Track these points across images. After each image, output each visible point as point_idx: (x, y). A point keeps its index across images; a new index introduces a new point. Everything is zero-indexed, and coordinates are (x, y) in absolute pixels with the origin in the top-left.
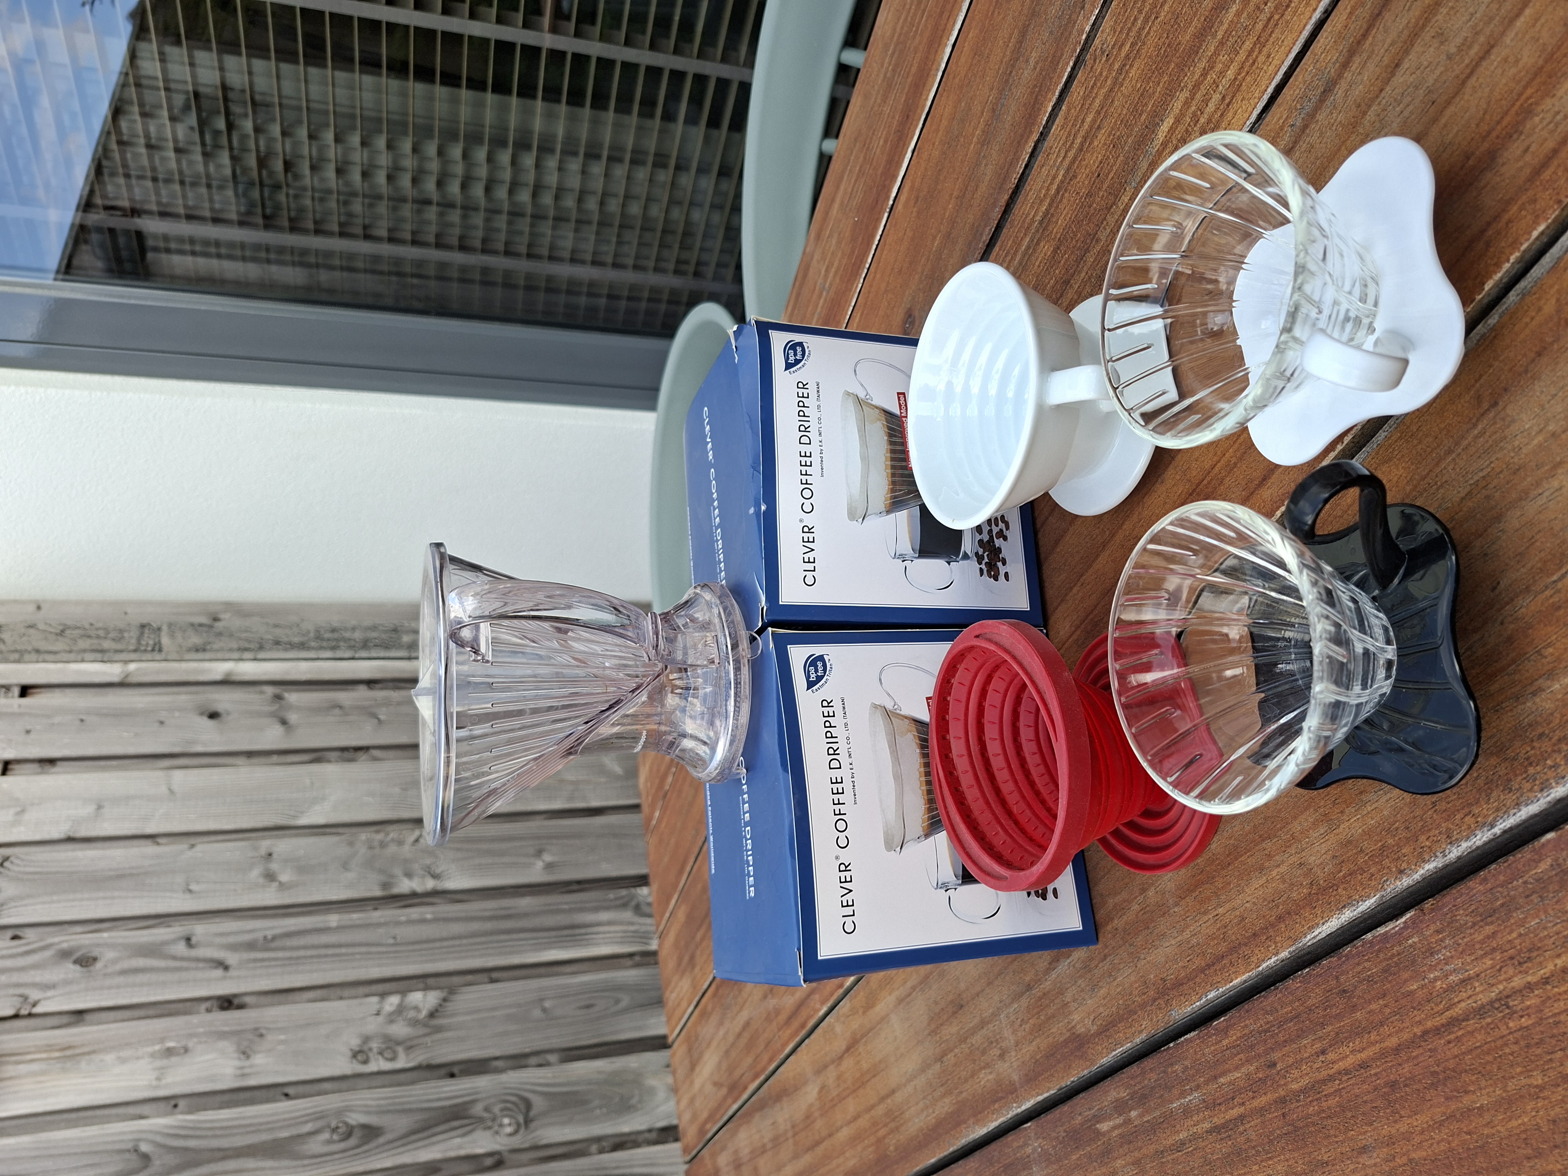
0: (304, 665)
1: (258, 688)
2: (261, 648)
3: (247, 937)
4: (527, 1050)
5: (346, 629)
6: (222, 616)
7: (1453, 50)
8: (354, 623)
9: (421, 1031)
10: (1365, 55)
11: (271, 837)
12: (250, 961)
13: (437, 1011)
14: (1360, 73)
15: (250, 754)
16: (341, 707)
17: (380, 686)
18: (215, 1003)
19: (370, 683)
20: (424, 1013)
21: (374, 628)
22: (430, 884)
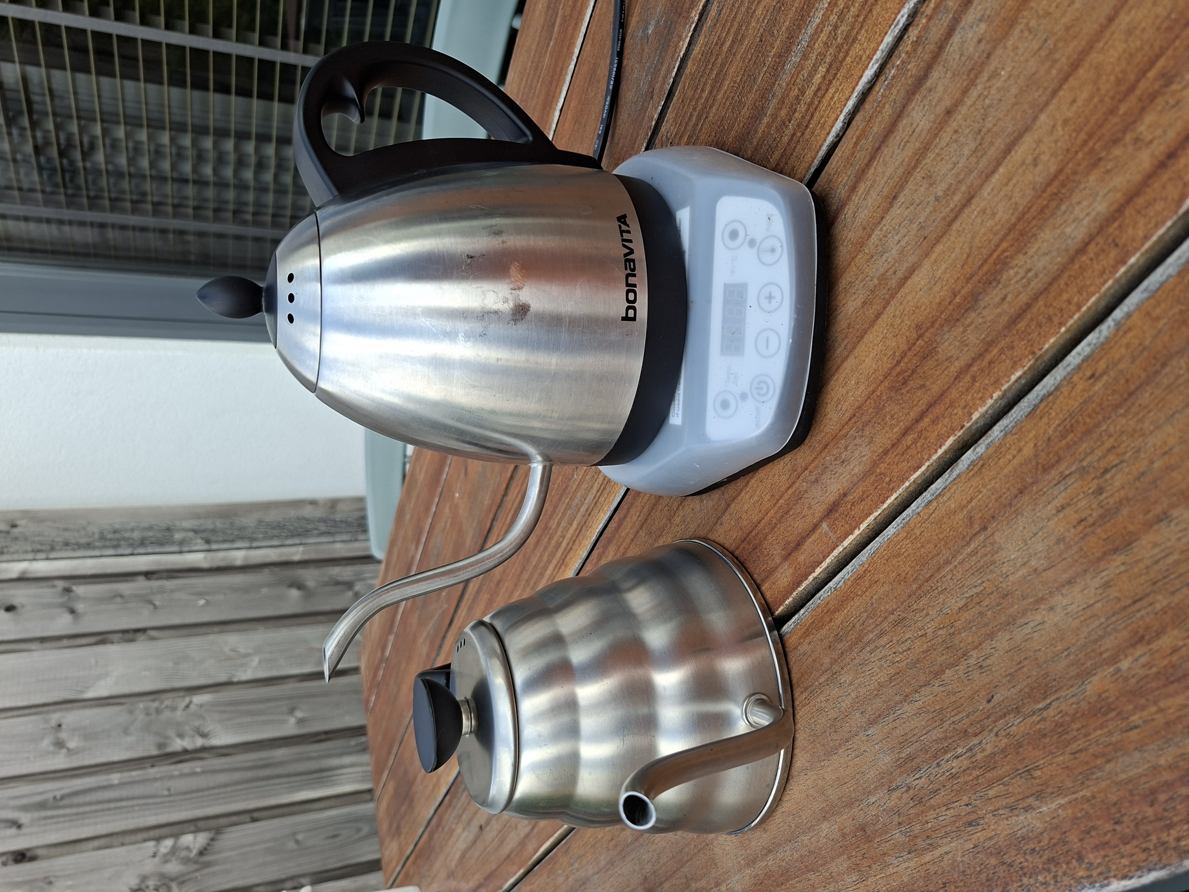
0: (90, 562)
1: (51, 583)
2: (53, 549)
3: (38, 799)
4: (283, 877)
5: (126, 530)
6: (18, 522)
7: (940, 193)
8: (133, 524)
9: (193, 867)
10: (869, 183)
11: (61, 710)
12: (40, 819)
13: (205, 849)
14: (865, 199)
15: (42, 640)
16: (121, 596)
17: (156, 576)
18: (10, 858)
19: (148, 574)
20: (195, 852)
21: (150, 528)
22: (199, 742)
